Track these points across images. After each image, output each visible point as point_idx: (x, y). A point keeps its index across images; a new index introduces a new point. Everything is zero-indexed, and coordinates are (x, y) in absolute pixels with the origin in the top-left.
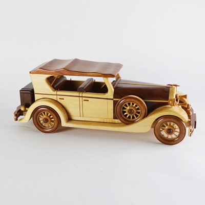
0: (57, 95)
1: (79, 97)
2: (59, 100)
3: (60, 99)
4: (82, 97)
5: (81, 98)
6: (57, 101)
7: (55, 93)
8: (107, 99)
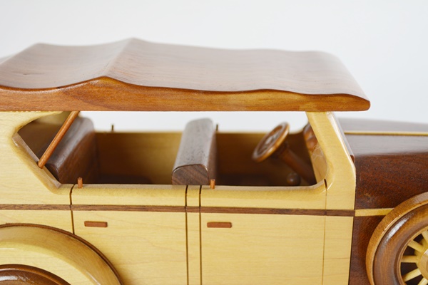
0: (71, 207)
1: (186, 209)
2: (82, 232)
3: (88, 224)
4: (200, 209)
5: (193, 216)
6: (72, 236)
7: (62, 197)
8: (326, 212)
